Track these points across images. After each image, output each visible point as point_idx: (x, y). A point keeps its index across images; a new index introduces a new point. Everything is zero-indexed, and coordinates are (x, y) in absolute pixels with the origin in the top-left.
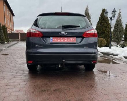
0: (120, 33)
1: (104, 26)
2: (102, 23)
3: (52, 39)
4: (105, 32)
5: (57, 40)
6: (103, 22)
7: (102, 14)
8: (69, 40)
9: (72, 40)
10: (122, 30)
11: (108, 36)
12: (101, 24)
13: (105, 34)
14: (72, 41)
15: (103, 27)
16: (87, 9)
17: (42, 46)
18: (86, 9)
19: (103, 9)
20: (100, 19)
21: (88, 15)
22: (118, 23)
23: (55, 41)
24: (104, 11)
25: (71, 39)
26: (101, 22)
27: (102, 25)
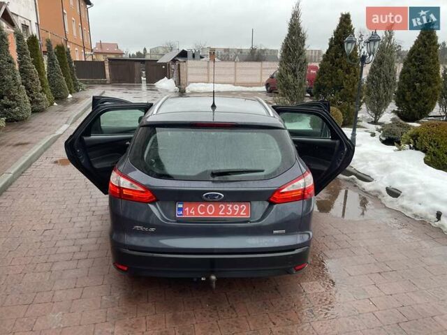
0: (384, 87)
1: (341, 68)
2: (337, 57)
3: (180, 209)
4: (344, 84)
5: (197, 213)
6: (340, 54)
7: (338, 29)
8: (229, 211)
9: (240, 210)
10: (391, 78)
11: (351, 96)
12: (332, 62)
13: (342, 90)
14: (239, 214)
15: (339, 70)
16: (296, 15)
17: (152, 229)
18: (293, 16)
19: (342, 15)
20: (331, 46)
21: (299, 33)
22: (383, 57)
23: (190, 214)
24: (345, 19)
25: (238, 209)
26: (333, 54)
27: (337, 66)
